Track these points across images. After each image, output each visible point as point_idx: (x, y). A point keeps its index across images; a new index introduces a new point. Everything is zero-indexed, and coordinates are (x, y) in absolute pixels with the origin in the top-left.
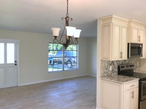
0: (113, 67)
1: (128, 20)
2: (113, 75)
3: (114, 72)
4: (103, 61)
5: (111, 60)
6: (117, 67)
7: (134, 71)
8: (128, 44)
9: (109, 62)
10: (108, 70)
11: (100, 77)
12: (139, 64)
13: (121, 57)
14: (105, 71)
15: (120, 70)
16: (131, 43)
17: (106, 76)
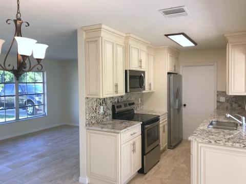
0: (105, 108)
1: (124, 35)
2: (105, 120)
3: (106, 116)
4: (89, 99)
5: (101, 97)
6: (110, 107)
7: (135, 112)
8: (126, 71)
9: (98, 100)
10: (97, 113)
11: (85, 125)
12: (141, 101)
13: (117, 92)
14: (93, 115)
15: (115, 111)
16: (129, 70)
17: (94, 124)
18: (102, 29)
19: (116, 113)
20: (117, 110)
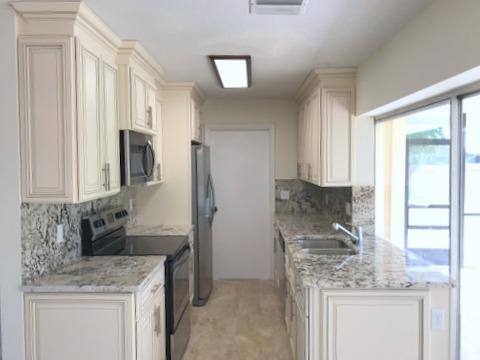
0: (67, 229)
1: (119, 43)
2: (66, 261)
3: (69, 250)
4: (31, 208)
6: (77, 226)
8: (122, 133)
9: (52, 209)
10: (50, 244)
11: (20, 281)
13: (107, 186)
14: (40, 252)
15: (90, 234)
16: (130, 132)
17: (43, 274)
18: (78, 17)
19: (93, 238)
20: (96, 232)
